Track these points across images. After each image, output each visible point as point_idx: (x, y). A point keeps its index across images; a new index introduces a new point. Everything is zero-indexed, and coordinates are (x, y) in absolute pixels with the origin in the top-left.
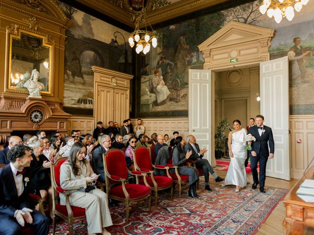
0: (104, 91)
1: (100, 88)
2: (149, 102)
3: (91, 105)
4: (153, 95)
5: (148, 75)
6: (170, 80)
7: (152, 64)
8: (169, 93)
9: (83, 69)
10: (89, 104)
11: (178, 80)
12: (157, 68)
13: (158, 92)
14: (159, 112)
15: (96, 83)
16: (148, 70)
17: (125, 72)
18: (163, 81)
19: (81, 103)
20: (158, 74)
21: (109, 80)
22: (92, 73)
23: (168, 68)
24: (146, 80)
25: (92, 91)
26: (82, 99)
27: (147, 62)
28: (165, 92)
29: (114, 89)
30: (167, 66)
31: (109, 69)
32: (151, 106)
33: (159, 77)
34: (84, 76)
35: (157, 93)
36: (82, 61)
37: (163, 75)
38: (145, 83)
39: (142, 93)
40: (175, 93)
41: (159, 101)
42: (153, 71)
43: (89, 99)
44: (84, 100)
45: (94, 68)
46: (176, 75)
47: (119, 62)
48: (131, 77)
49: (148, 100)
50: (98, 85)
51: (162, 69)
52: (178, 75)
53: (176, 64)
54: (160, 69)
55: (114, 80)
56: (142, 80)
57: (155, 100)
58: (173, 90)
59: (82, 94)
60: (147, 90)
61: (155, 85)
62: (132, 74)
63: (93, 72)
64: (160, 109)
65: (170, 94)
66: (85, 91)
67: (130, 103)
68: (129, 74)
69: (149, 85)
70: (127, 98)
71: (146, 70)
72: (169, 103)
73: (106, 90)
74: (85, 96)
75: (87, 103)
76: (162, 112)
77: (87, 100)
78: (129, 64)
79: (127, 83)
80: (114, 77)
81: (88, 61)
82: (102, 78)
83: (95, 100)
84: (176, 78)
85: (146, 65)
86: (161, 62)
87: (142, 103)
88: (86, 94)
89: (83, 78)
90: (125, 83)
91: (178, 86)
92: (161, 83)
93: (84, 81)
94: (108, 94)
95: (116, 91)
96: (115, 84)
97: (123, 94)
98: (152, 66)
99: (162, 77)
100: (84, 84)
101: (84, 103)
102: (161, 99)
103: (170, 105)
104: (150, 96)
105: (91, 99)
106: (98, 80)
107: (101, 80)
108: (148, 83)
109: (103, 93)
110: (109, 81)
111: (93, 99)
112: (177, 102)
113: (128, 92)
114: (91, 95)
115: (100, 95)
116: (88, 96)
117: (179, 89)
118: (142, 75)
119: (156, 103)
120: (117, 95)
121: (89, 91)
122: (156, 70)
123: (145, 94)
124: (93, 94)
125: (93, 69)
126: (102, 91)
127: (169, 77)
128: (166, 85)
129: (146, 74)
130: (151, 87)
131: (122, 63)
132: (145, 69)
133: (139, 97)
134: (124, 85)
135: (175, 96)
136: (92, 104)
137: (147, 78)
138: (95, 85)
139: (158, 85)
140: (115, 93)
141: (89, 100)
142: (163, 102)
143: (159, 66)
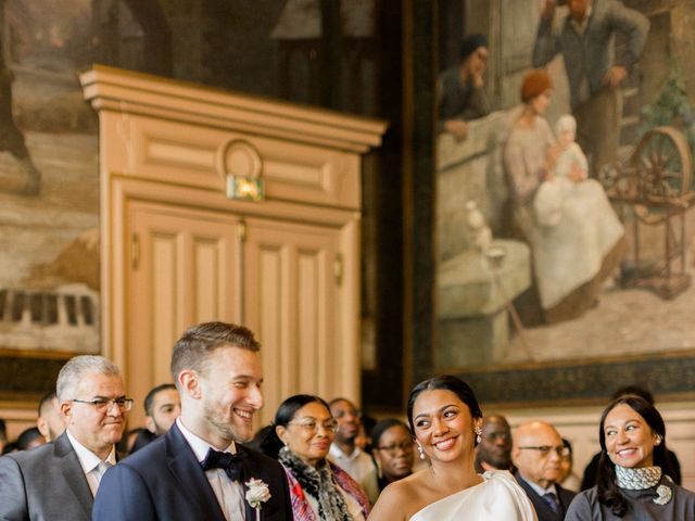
0: (170, 235)
1: (145, 219)
2: (485, 300)
3: (81, 329)
4: (514, 251)
5: (479, 114)
6: (626, 135)
7: (508, 31)
8: (614, 230)
9: (26, 95)
10: (72, 320)
11: (679, 138)
12: (541, 58)
13: (547, 231)
14: (550, 370)
15: (118, 187)
16: (479, 81)
17: (326, 99)
18: (575, 150)
19: (17, 317)
20: (542, 102)
21: (204, 158)
22: (86, 121)
23: (611, 52)
24: (468, 148)
25: (90, 236)
26: (20, 296)
27: (471, 27)
28: (590, 230)
29: (243, 217)
30: (604, 42)
31: (209, 83)
32: (500, 325)
33: (552, 123)
34: (33, 140)
35: (536, 236)
36: (15, 41)
37: (578, 110)
38: (462, 172)
39: (442, 240)
40: (653, 231)
41: (553, 292)
42: (512, 87)
43: (67, 289)
44: (37, 298)
45: (96, 83)
46: (663, 102)
47: (279, 32)
48: (370, 133)
49: (482, 285)
50: (129, 197)
51: (569, 67)
52: (677, 98)
53: (661, 24)
54: (556, 70)
55: (242, 159)
56: (447, 149)
57: (524, 284)
58: (641, 210)
59: (23, 263)
60: (476, 218)
61: (522, 184)
62: (378, 116)
63: (95, 114)
64: (555, 344)
65: (621, 242)
66: (39, 239)
67: (364, 314)
68: (356, 111)
69: (490, 182)
70: (339, 280)
71: (470, 79)
72: (614, 303)
73: (185, 225)
74: (39, 270)
75: (54, 319)
76: (572, 367)
77: (53, 299)
78: (352, 42)
79: (339, 179)
80: (242, 135)
81: (57, 36)
82: (160, 151)
83: (111, 301)
84: (660, 122)
85: (469, 47)
86: (562, 13)
87: (445, 306)
88: (49, 258)
89: (21, 152)
90: (326, 177)
91: (676, 182)
92: (564, 165)
93: (35, 174)
94: (205, 253)
95: (260, 231)
96: (247, 188)
97: (311, 252)
98: (507, 52)
99: (568, 123)
100: (31, 191)
101: (36, 318)
102: (563, 275)
103: (623, 320)
104: (497, 261)
105: (79, 290)
106: (132, 165)
107: (151, 161)
108: (479, 167)
109: (163, 248)
110: (209, 170)
111: (97, 288)
112: (666, 294)
113: (348, 240)
114: (82, 263)
115: (144, 263)
116: (63, 272)
117: (683, 201)
118: (444, 116)
119: (529, 309)
120: (269, 259)
121: (71, 236)
122: (529, 72)
123: (466, 246)
124: (94, 256)
125: (89, 92)
126: (157, 234)
127: (615, 116)
128: (594, 174)
129: (468, 105)
130: (502, 192)
131: (304, 44)
132: (463, 76)
133: (427, 271)
134: (317, 187)
135: (652, 255)
136: (89, 320)
137: (475, 132)
138: (111, 196)
139: (543, 176)
140: (251, 247)
141: (70, 300)
142: (579, 301)
143: (549, 41)
